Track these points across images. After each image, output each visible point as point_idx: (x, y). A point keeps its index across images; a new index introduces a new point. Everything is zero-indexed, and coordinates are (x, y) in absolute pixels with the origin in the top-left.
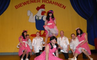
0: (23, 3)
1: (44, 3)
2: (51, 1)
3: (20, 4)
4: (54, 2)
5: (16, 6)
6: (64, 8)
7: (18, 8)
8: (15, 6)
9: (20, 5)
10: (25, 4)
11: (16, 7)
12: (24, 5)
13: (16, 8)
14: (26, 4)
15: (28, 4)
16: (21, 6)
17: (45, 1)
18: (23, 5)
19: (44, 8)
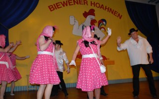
0: (61, 3)
1: (93, 7)
2: (102, 5)
3: (56, 4)
4: (106, 7)
5: (51, 7)
6: (120, 18)
7: (54, 9)
8: (49, 7)
9: (57, 6)
10: (64, 4)
11: (50, 9)
12: (64, 6)
13: (51, 11)
14: (67, 5)
15: (70, 5)
16: (58, 8)
17: (94, 4)
18: (61, 5)
19: (94, 15)
